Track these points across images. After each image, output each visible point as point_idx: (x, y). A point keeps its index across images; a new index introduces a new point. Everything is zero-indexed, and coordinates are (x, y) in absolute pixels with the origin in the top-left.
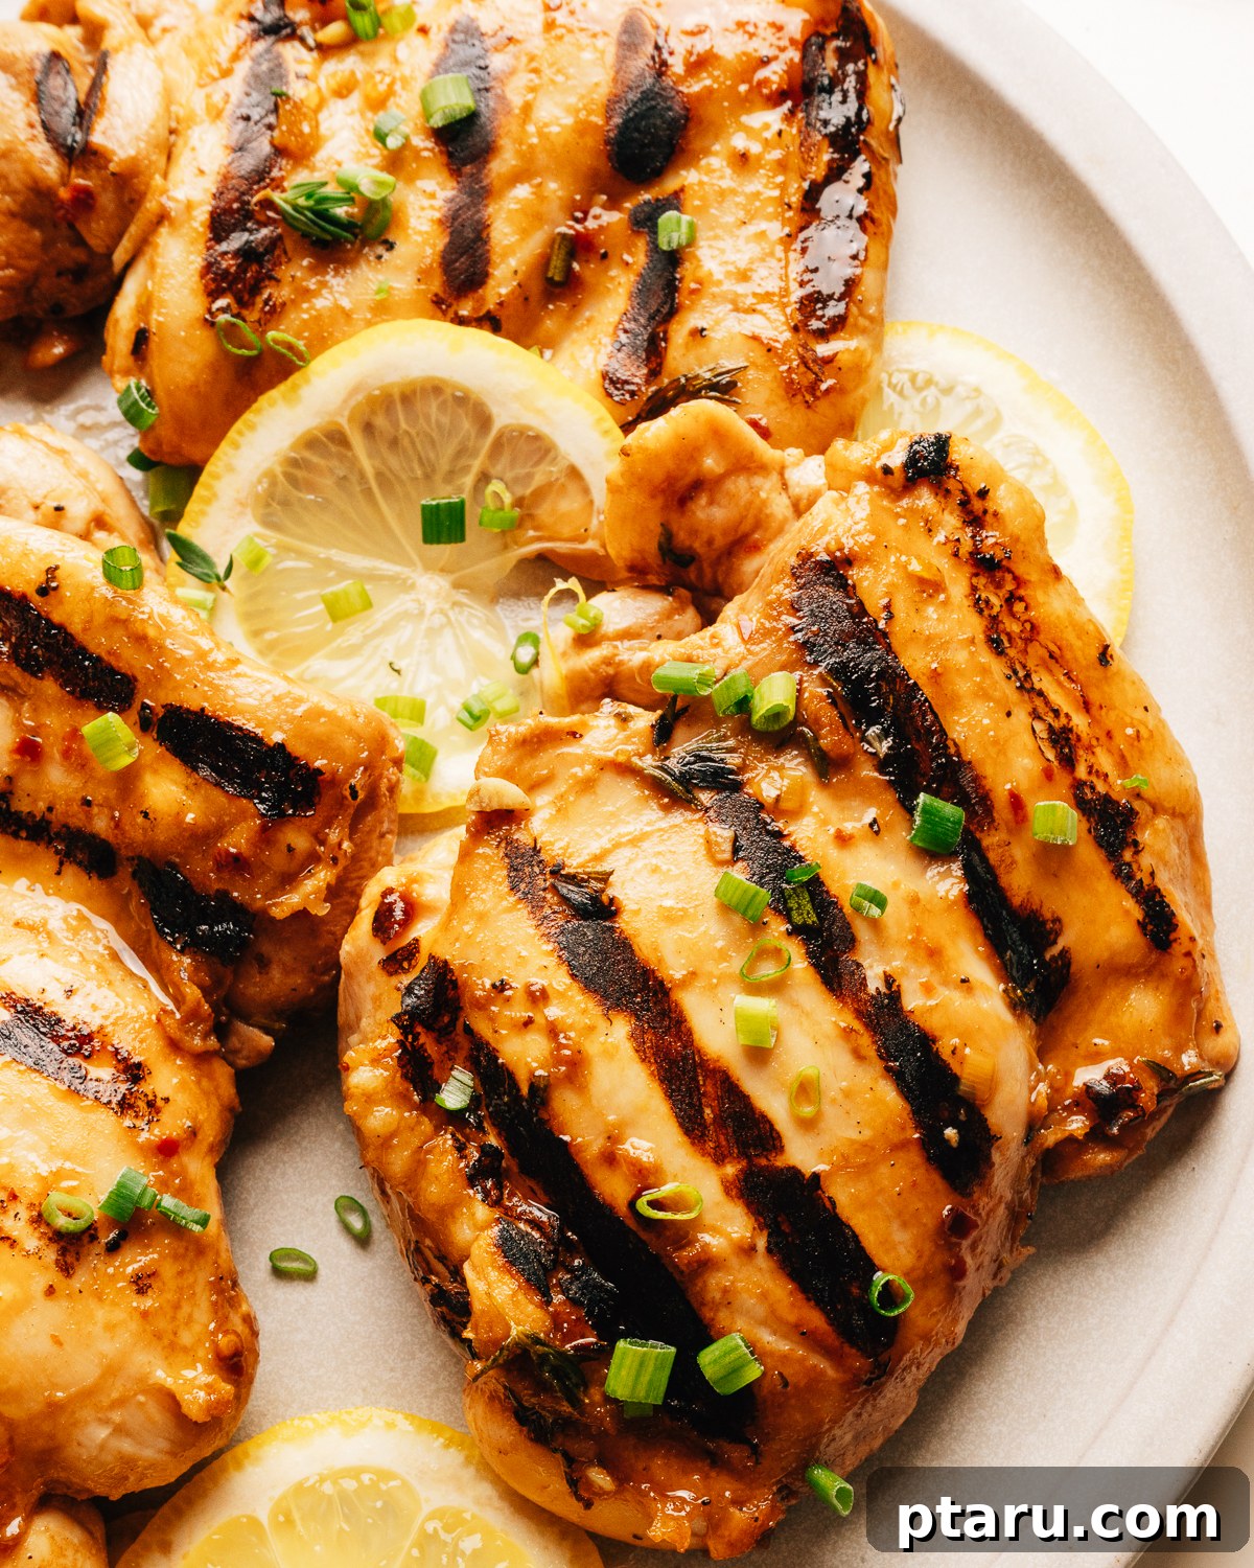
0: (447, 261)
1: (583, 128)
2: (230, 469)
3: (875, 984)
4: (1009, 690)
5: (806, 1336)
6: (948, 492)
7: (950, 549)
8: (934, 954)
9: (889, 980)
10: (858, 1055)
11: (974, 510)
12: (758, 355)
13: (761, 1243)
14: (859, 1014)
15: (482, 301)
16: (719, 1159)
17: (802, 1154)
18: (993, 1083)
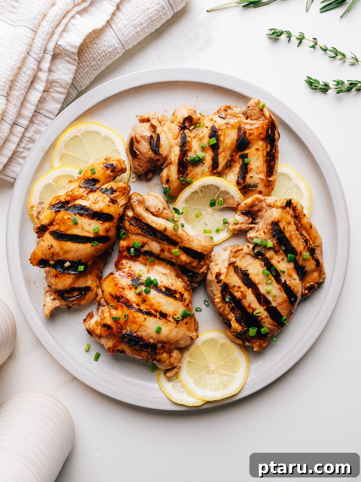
0: (213, 165)
1: (232, 144)
3: (283, 281)
4: (299, 236)
5: (273, 325)
6: (291, 207)
7: (291, 216)
8: (291, 276)
9: (285, 281)
10: (281, 291)
11: (294, 209)
12: (261, 181)
13: (269, 316)
14: (281, 286)
15: (218, 170)
16: (263, 306)
17: (274, 304)
18: (297, 292)
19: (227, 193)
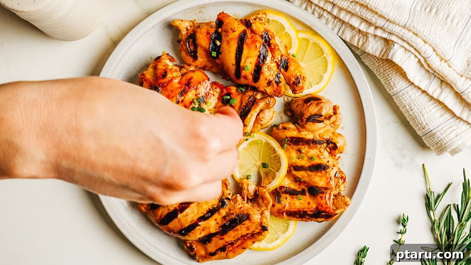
0: (297, 166)
1: (314, 182)
2: (271, 139)
3: (199, 223)
4: (237, 238)
5: (161, 216)
6: (261, 231)
7: (254, 231)
8: (203, 230)
9: (200, 225)
10: (191, 222)
11: (259, 234)
12: (283, 206)
13: (170, 211)
14: (195, 222)
15: (293, 170)
16: (179, 207)
17: (180, 216)
18: (190, 236)
19: (273, 178)
